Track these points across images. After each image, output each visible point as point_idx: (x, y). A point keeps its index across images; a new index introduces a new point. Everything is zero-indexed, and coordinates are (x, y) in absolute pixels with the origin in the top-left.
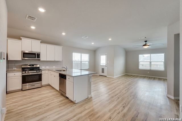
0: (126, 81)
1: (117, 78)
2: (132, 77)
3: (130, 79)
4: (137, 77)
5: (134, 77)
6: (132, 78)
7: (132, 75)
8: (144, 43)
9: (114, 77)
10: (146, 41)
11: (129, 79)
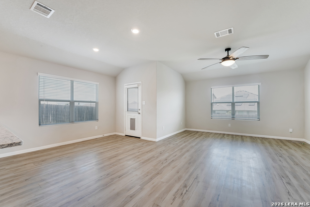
0: (184, 150)
1: (164, 140)
2: (197, 136)
3: (193, 144)
4: (209, 137)
5: (202, 137)
6: (198, 140)
7: (198, 132)
8: (225, 55)
9: (157, 140)
10: (228, 50)
11: (190, 143)
